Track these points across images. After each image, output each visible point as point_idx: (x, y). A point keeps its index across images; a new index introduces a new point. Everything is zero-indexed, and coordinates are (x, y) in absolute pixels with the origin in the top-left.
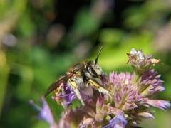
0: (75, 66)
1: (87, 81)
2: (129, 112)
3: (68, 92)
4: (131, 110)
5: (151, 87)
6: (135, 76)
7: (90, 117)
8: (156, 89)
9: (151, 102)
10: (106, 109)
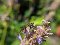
0: (28, 24)
1: (31, 28)
2: (42, 36)
3: (26, 31)
4: (43, 36)
5: (48, 29)
6: (44, 27)
7: (32, 38)
8: (49, 30)
9: (48, 33)
10: (36, 35)
